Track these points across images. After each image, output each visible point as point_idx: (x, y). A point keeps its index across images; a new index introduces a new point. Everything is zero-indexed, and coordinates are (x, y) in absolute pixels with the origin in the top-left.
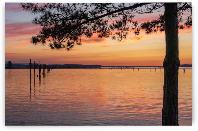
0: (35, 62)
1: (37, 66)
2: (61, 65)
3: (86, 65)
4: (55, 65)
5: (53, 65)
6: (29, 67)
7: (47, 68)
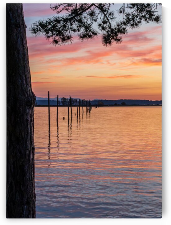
0: (58, 96)
1: (74, 103)
2: (113, 101)
3: (151, 101)
4: (103, 100)
5: (99, 101)
6: (61, 104)
7: (86, 106)
